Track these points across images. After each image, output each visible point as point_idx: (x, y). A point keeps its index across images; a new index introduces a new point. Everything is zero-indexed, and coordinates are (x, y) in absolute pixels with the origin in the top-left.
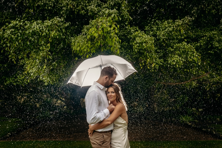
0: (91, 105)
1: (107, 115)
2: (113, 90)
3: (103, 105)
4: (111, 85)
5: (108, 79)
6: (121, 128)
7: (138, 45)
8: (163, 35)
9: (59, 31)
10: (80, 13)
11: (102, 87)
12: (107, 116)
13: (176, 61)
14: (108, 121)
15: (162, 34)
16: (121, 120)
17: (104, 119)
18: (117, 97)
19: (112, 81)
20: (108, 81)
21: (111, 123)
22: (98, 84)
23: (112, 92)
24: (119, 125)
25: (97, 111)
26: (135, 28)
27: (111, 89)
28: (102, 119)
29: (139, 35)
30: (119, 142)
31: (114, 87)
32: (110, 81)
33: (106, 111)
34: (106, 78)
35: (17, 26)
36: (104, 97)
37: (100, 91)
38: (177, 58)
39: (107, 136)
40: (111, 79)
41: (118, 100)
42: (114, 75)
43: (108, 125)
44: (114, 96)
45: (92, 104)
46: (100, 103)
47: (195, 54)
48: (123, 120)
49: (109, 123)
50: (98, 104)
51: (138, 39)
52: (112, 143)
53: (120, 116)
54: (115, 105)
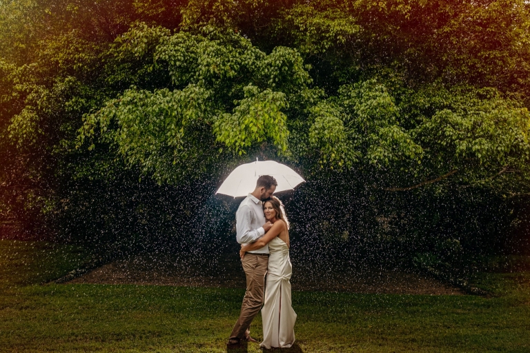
0: (242, 222)
1: (261, 234)
2: (271, 206)
3: (256, 222)
4: (269, 199)
5: (264, 191)
6: (280, 252)
7: (317, 131)
8: (363, 110)
9: (195, 107)
10: (228, 75)
11: (257, 201)
12: (262, 236)
13: (377, 157)
14: (261, 241)
15: (362, 108)
16: (279, 241)
17: (258, 239)
18: (277, 213)
19: (271, 194)
20: (264, 194)
21: (266, 244)
22: (253, 197)
23: (270, 208)
24: (276, 249)
25: (249, 229)
26: (319, 92)
27: (268, 204)
28: (254, 239)
29: (322, 112)
30: (276, 267)
31: (272, 201)
32: (267, 194)
33: (261, 230)
34: (262, 190)
35: (135, 100)
36: (259, 213)
37: (254, 205)
38: (381, 153)
39: (262, 259)
40: (269, 191)
41: (278, 216)
42: (273, 187)
43: (262, 247)
44: (272, 213)
45: (243, 220)
46: (253, 221)
47: (410, 147)
48: (282, 241)
49: (263, 244)
50: (250, 221)
51: (319, 120)
52: (269, 268)
53: (278, 236)
54: (273, 223)
